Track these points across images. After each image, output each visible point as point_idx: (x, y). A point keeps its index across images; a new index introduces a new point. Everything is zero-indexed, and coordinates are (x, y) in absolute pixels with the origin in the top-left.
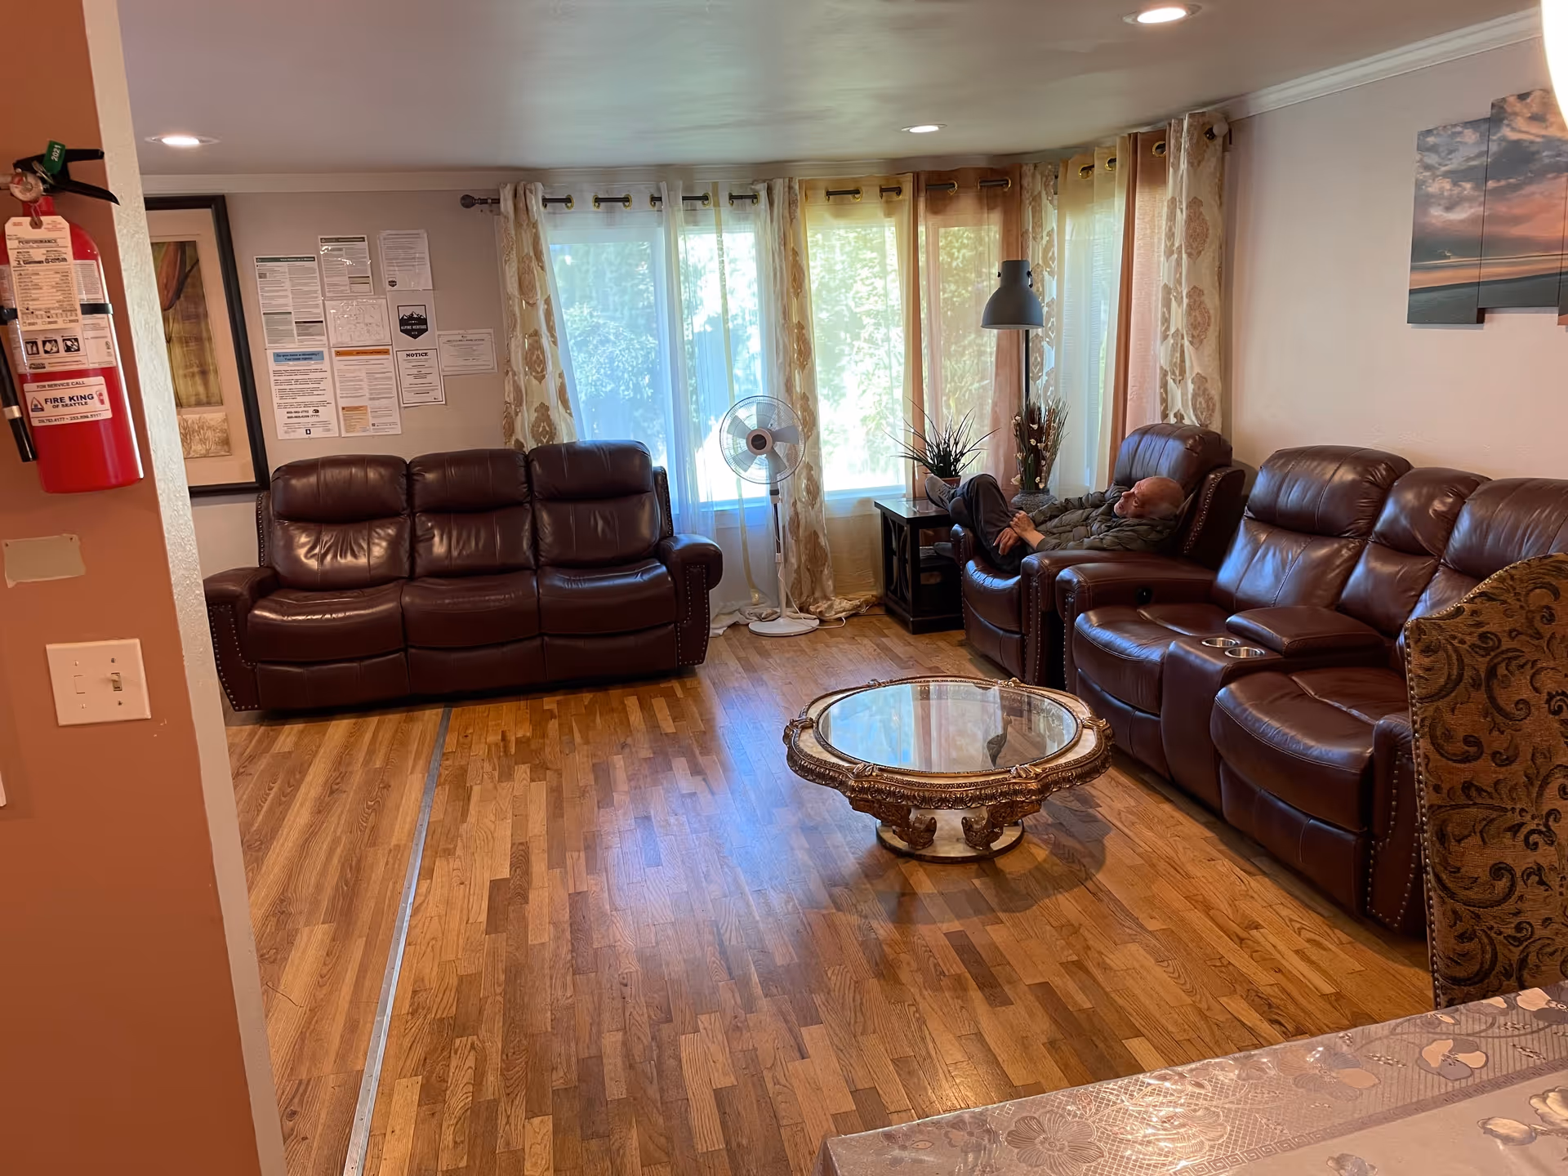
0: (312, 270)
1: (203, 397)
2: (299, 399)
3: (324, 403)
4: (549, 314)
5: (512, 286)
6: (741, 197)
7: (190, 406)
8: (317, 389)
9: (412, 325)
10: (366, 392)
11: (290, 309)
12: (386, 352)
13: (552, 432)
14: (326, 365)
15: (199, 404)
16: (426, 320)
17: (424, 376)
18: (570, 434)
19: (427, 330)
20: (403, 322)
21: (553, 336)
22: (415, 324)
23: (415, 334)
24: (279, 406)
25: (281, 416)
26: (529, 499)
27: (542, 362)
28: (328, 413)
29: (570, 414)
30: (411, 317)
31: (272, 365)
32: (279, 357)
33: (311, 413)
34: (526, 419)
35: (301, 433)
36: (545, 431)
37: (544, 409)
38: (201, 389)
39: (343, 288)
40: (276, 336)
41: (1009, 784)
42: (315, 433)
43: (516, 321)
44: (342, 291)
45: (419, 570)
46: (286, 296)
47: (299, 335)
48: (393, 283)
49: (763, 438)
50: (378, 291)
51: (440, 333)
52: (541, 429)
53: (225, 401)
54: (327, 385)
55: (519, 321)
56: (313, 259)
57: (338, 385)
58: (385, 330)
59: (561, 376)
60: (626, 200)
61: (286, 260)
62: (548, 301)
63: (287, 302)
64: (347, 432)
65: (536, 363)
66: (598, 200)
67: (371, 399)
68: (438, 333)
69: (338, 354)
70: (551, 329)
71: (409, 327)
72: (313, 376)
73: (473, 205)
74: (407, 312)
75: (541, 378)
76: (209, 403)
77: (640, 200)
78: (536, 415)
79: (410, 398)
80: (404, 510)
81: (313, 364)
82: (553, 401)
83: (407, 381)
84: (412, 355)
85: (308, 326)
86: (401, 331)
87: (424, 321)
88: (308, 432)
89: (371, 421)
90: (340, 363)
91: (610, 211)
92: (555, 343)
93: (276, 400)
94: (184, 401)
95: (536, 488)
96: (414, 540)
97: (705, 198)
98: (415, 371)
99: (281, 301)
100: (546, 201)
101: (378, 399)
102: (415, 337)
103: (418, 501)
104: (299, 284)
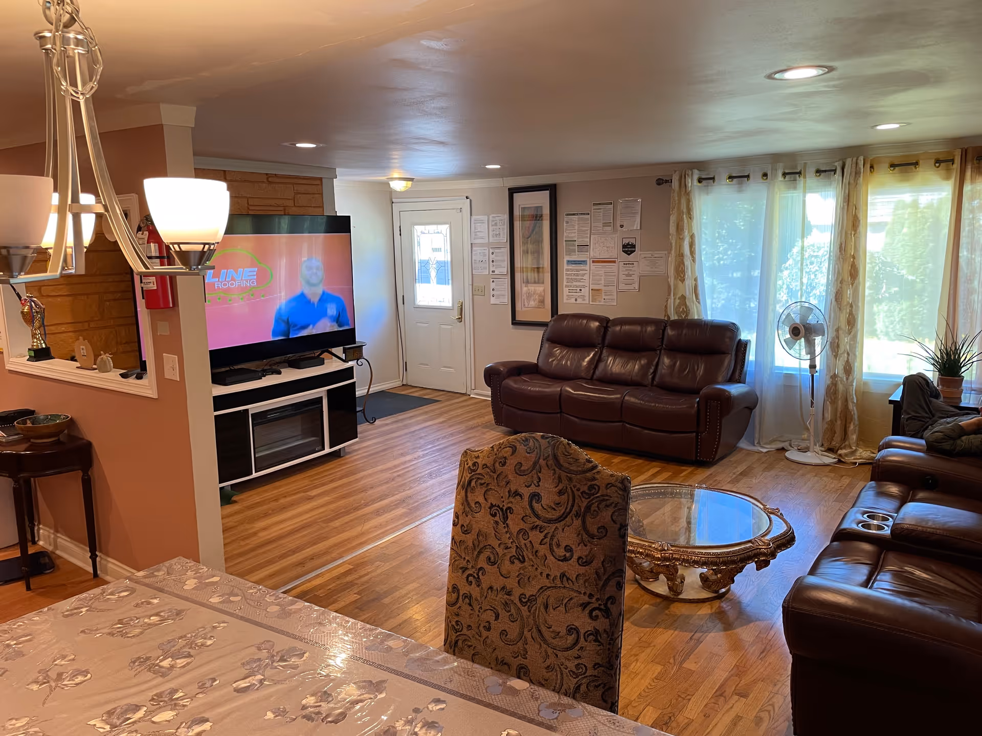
0: (587, 219)
1: (537, 280)
2: (575, 283)
3: (584, 286)
4: (692, 245)
5: (672, 229)
6: (825, 171)
7: (531, 283)
8: (582, 279)
9: (628, 248)
10: (603, 282)
11: (576, 239)
12: (614, 262)
13: (687, 311)
14: (587, 267)
15: (535, 283)
16: (635, 245)
17: (630, 275)
18: (699, 315)
19: (635, 251)
20: (624, 246)
21: (693, 257)
22: (630, 248)
23: (629, 253)
24: (567, 286)
25: (566, 290)
26: (660, 348)
27: (683, 272)
28: (585, 291)
29: (699, 303)
30: (628, 244)
31: (566, 267)
32: (569, 262)
33: (578, 291)
34: (672, 303)
35: (573, 301)
36: (683, 311)
37: (683, 298)
38: (536, 277)
39: (598, 228)
40: (570, 252)
41: (646, 549)
42: (579, 301)
43: (672, 247)
44: (598, 230)
45: (595, 377)
46: (575, 233)
47: (578, 252)
48: (622, 226)
49: (799, 329)
50: (615, 230)
51: (642, 253)
52: (681, 310)
53: (545, 282)
54: (586, 277)
55: (673, 248)
56: (588, 214)
57: (591, 277)
58: (615, 251)
59: (696, 280)
60: (748, 177)
61: (577, 214)
62: (692, 237)
63: (574, 235)
64: (592, 302)
65: (680, 272)
66: (731, 178)
67: (605, 286)
68: (639, 253)
69: (593, 262)
70: (692, 253)
71: (627, 249)
72: (581, 272)
73: (663, 183)
74: (626, 241)
75: (683, 280)
76: (538, 283)
77: (756, 176)
78: (679, 301)
79: (622, 287)
80: (599, 344)
81: (582, 267)
82: (689, 293)
83: (622, 277)
84: (627, 264)
85: (584, 247)
86: (623, 251)
87: (633, 246)
88: (576, 300)
89: (604, 297)
90: (594, 266)
91: (740, 183)
92: (694, 261)
93: (565, 283)
94: (529, 281)
95: (665, 343)
96: (600, 360)
97: (800, 173)
98: (626, 273)
99: (573, 235)
100: (700, 180)
101: (608, 286)
102: (629, 254)
103: (607, 342)
104: (582, 227)
